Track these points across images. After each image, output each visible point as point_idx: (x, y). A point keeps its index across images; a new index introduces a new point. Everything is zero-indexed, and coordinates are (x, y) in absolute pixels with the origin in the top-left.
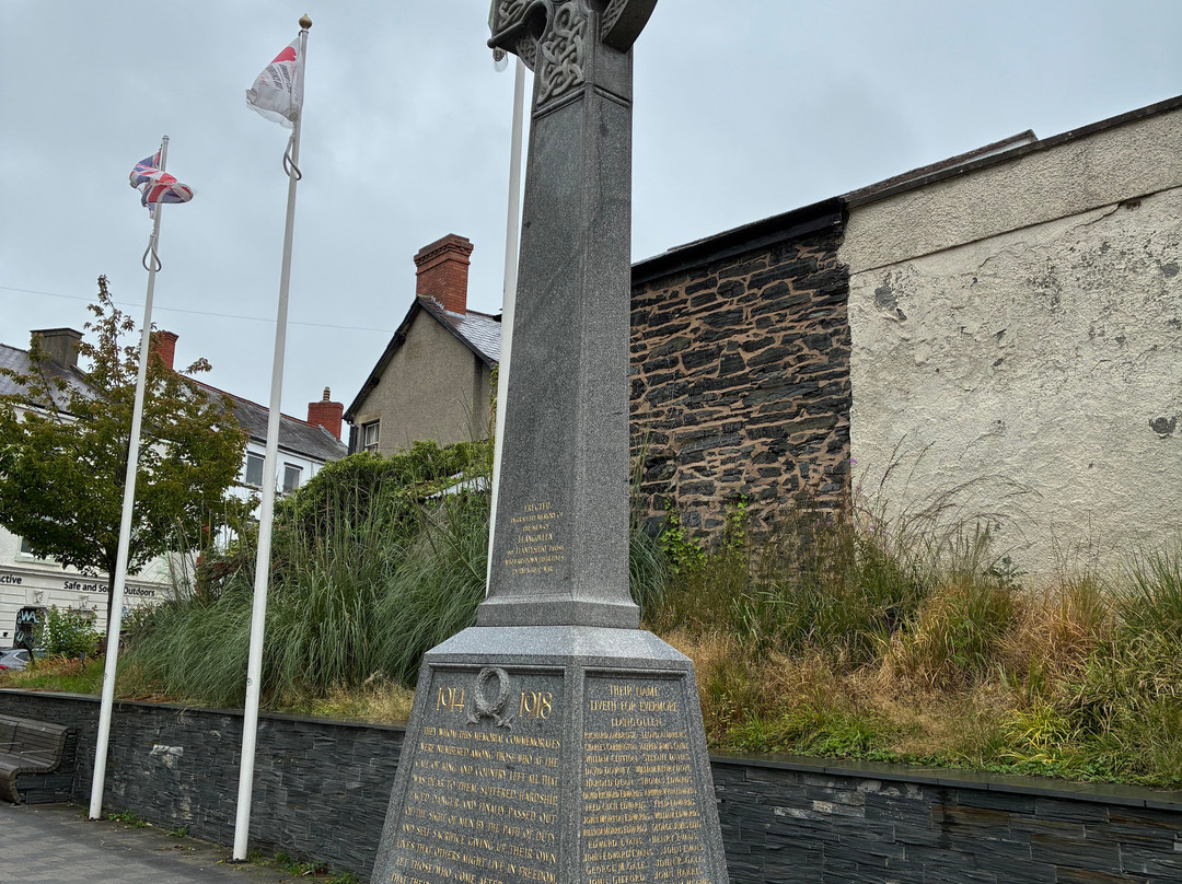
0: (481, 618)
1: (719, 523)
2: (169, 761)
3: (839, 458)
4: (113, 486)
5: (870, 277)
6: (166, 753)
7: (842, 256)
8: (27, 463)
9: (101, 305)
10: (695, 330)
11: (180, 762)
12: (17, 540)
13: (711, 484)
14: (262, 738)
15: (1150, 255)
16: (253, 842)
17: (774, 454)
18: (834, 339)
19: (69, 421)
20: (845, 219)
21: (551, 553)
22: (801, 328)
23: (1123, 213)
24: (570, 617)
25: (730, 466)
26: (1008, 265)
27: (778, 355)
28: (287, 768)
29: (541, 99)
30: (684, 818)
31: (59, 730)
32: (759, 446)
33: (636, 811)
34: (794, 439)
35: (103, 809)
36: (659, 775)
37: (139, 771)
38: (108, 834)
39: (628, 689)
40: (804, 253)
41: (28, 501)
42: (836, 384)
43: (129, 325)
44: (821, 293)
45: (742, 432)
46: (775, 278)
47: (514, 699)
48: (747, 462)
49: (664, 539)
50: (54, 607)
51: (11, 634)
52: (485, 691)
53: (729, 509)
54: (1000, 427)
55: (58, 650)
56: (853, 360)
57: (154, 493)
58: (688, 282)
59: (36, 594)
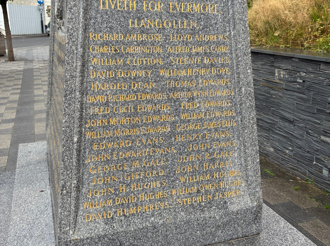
33: (157, 113)
36: (190, 79)
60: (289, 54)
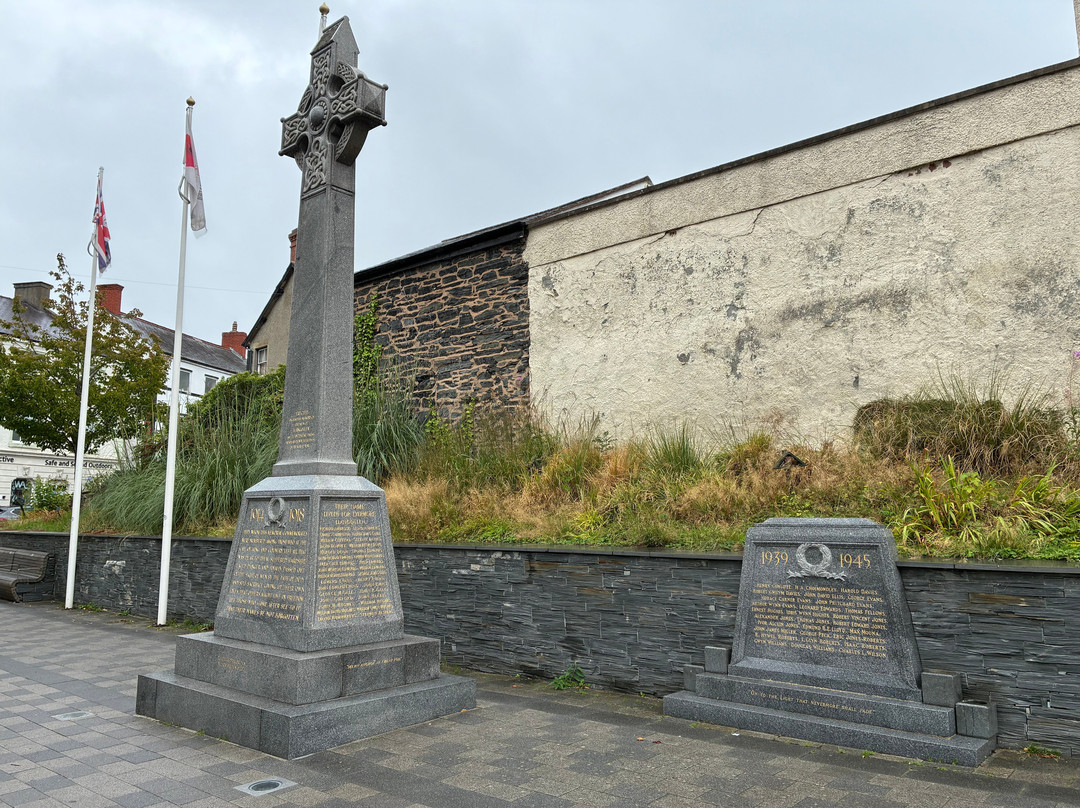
0: (274, 472)
1: (459, 415)
2: (116, 570)
3: (524, 376)
4: (75, 396)
5: (540, 269)
6: (114, 565)
7: (525, 256)
8: (13, 382)
9: (60, 273)
10: (445, 298)
11: (124, 570)
12: (9, 433)
13: (455, 392)
14: (174, 552)
15: (680, 262)
16: (169, 614)
17: (490, 373)
18: (521, 306)
19: (42, 351)
20: (526, 234)
21: (308, 437)
22: (503, 299)
23: (668, 238)
24: (316, 470)
25: (465, 380)
26: (610, 265)
27: (490, 315)
28: (191, 569)
29: (305, 190)
30: (377, 569)
31: (43, 555)
32: (481, 368)
33: (349, 566)
34: (500, 365)
35: (74, 603)
36: (363, 548)
37: (97, 577)
38: (78, 616)
39: (346, 506)
40: (505, 254)
41: (14, 407)
42: (523, 332)
43: (80, 288)
44: (514, 278)
45: (472, 360)
46: (489, 268)
47: (287, 513)
48: (475, 378)
49: (427, 425)
50: (38, 477)
51: (8, 497)
52: (273, 510)
53: (465, 406)
54: (605, 358)
55: (41, 506)
56: (531, 319)
57: (104, 400)
58: (441, 268)
59: (25, 469)
60: (413, 545)
